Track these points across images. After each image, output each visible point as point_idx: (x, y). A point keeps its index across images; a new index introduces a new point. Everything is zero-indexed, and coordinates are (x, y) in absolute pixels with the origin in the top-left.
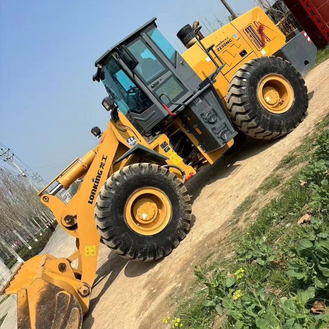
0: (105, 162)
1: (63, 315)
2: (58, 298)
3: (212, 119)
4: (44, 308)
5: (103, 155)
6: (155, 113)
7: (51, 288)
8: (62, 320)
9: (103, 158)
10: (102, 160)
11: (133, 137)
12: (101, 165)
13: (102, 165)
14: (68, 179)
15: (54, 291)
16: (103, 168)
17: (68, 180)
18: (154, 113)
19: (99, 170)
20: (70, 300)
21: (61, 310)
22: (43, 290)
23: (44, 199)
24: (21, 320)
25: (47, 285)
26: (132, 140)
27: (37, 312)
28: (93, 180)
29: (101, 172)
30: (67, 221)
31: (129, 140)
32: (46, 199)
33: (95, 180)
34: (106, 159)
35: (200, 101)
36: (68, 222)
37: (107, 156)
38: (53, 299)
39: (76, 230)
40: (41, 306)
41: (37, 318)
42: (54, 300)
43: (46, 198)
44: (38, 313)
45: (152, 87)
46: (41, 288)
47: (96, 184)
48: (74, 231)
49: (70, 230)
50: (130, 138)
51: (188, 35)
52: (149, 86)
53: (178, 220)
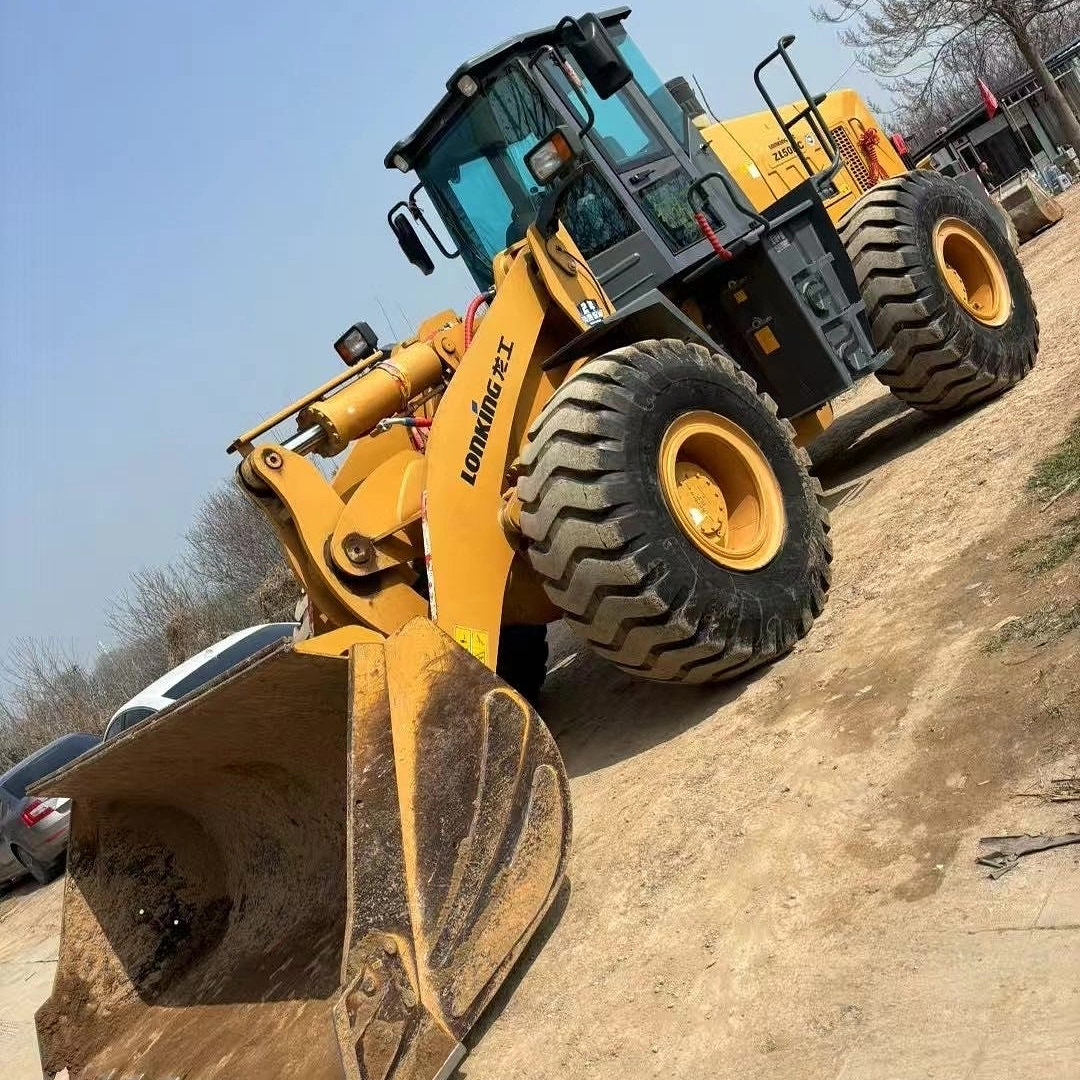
0: (509, 358)
1: (511, 782)
2: (492, 709)
3: (821, 302)
4: (444, 740)
5: (502, 338)
6: (638, 260)
7: (467, 669)
8: (507, 805)
9: (502, 346)
10: (499, 351)
11: (594, 302)
12: (497, 365)
13: (499, 368)
14: (351, 411)
15: (474, 684)
16: (503, 379)
17: (350, 416)
18: (637, 262)
19: (490, 381)
20: (530, 731)
21: (504, 763)
22: (438, 667)
23: (268, 459)
24: (365, 770)
25: (451, 652)
26: (591, 311)
27: (418, 750)
28: (474, 405)
29: (497, 386)
30: (354, 555)
31: (583, 305)
32: (274, 460)
33: (479, 408)
34: (509, 350)
35: (785, 243)
36: (357, 556)
37: (512, 344)
38: (474, 711)
39: (376, 601)
40: (434, 729)
41: (420, 777)
42: (476, 717)
43: (273, 455)
44: (422, 755)
45: (634, 182)
46: (432, 657)
47: (484, 423)
48: (367, 601)
49: (353, 593)
50: (585, 302)
51: (688, 102)
52: (625, 177)
53: (806, 541)
